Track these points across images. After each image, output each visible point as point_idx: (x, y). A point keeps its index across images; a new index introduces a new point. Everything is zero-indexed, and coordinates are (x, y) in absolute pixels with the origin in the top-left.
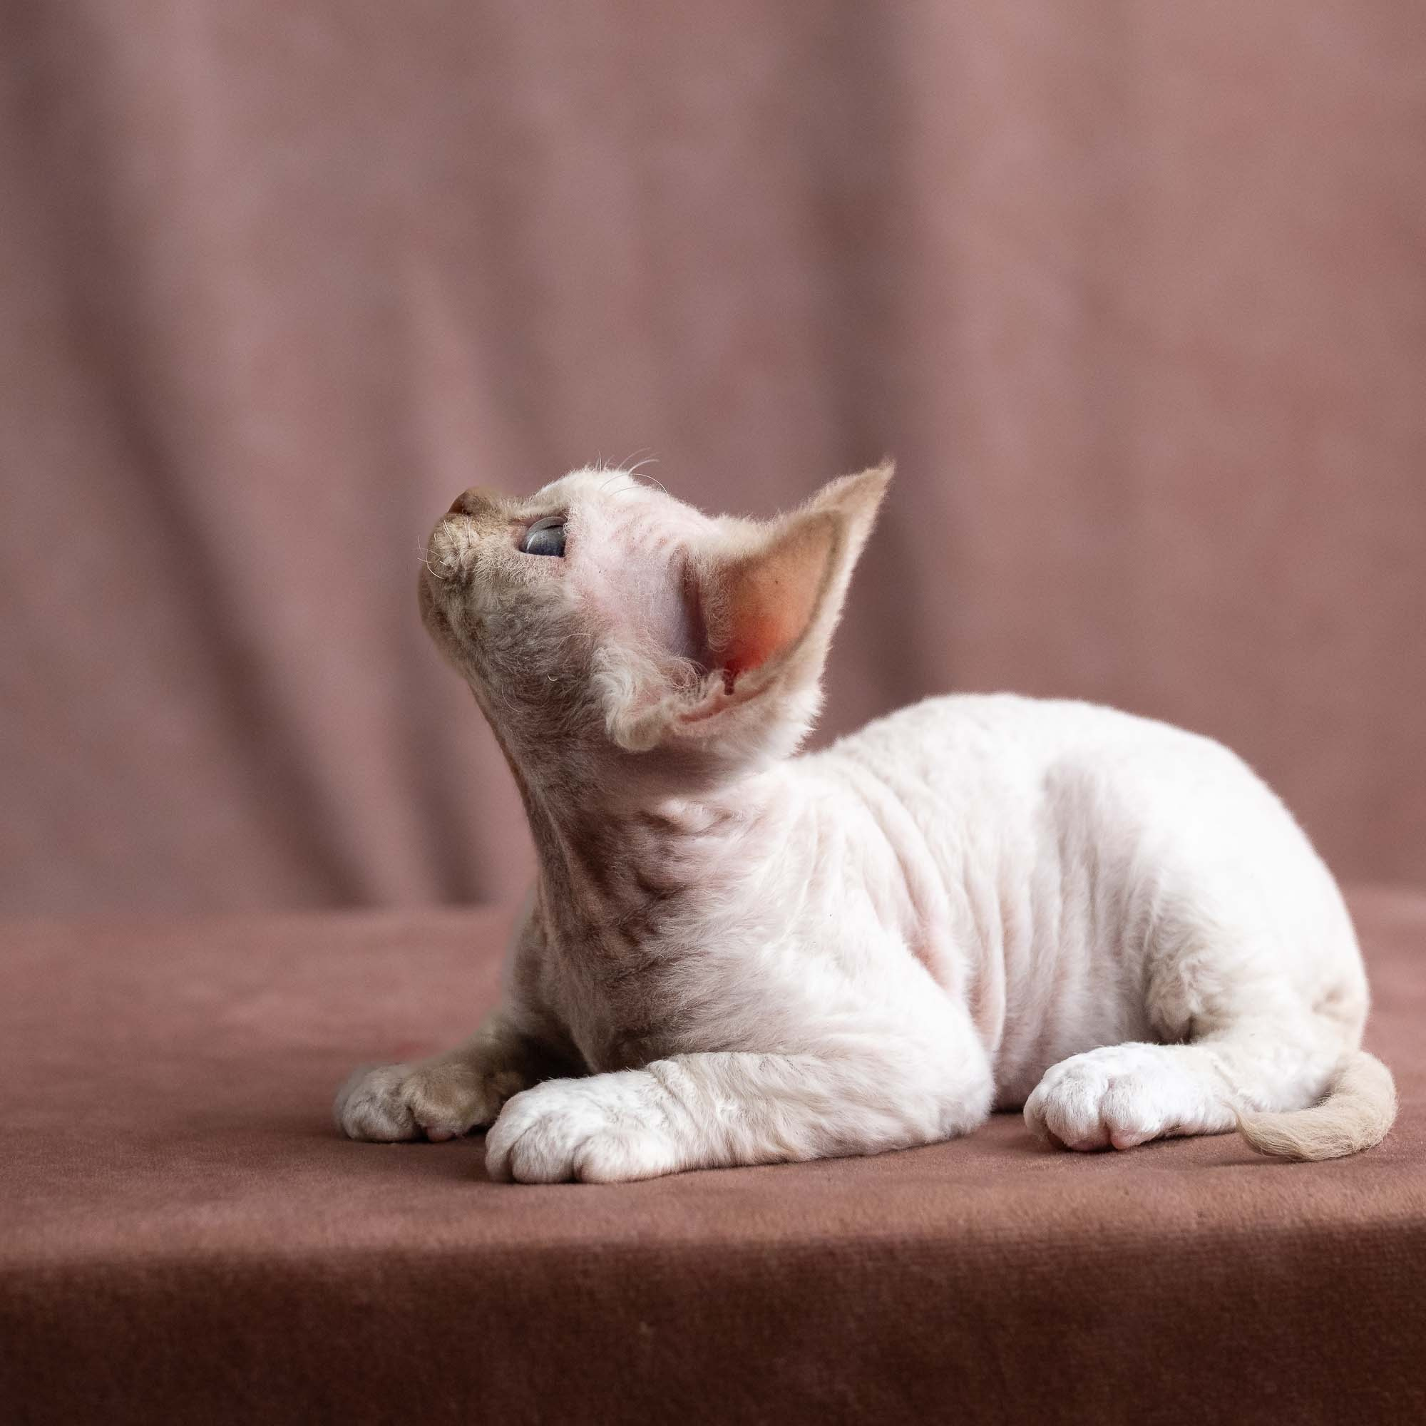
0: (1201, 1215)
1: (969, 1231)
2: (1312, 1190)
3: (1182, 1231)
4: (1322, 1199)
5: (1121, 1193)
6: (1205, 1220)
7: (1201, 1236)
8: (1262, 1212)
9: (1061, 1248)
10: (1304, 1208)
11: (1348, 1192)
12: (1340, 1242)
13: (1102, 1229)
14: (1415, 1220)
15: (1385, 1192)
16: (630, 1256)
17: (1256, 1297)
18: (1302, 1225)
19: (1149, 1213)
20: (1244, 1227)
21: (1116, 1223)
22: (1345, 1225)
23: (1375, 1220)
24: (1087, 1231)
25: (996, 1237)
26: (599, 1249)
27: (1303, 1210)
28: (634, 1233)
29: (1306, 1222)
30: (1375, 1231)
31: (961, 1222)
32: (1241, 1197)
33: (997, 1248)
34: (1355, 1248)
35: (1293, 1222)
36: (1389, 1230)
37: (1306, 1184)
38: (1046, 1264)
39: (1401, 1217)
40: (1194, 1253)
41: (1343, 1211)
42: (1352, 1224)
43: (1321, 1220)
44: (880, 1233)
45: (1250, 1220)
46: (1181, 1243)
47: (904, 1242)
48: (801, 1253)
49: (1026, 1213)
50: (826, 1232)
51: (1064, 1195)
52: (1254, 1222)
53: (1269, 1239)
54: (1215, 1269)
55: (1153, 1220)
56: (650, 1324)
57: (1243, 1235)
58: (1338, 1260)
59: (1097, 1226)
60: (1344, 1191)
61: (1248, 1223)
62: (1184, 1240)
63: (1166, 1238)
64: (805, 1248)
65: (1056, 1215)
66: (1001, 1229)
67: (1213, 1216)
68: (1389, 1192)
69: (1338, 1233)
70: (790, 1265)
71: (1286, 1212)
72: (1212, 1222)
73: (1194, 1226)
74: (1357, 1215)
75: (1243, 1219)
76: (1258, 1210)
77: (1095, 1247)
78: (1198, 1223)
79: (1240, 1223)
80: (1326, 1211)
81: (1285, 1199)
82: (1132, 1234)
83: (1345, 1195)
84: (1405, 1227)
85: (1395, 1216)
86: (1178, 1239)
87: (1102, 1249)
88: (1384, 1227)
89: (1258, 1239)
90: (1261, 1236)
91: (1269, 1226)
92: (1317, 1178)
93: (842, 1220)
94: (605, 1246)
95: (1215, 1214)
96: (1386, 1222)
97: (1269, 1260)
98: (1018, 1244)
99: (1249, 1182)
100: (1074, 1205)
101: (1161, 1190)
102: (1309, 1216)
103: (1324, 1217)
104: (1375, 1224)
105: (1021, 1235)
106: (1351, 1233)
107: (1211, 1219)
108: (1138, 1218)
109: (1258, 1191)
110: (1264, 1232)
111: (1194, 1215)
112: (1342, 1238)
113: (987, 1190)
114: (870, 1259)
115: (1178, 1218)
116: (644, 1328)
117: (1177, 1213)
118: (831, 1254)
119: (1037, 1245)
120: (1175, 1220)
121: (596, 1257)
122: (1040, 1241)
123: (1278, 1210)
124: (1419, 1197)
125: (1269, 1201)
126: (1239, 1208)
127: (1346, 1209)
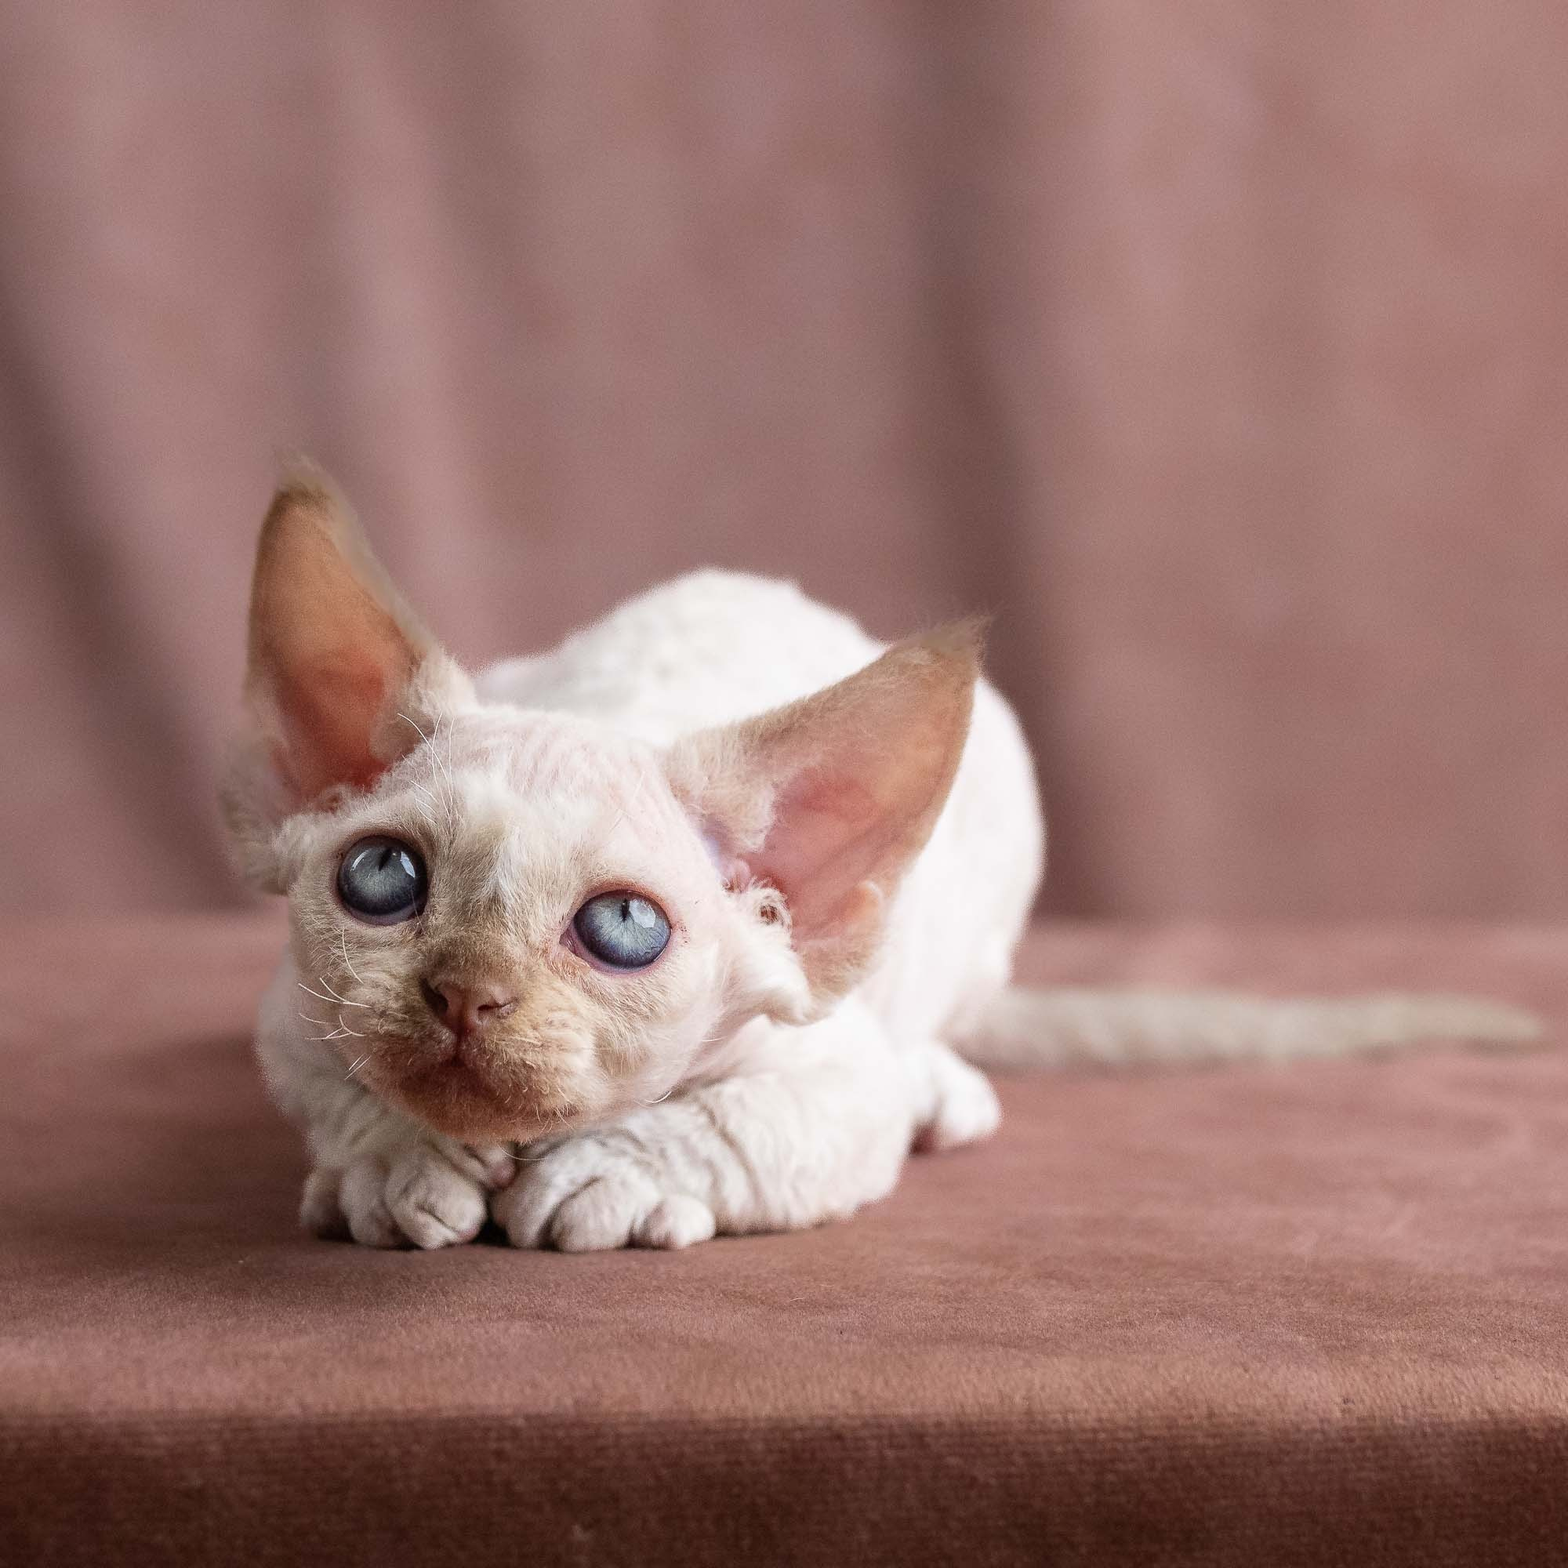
0: (1346, 1401)
1: (1029, 1412)
2: (1500, 1372)
3: (1322, 1421)
4: (1514, 1384)
6: (1350, 1405)
7: (1347, 1429)
8: (1430, 1399)
9: (1155, 1439)
10: (1489, 1395)
11: (1550, 1376)
12: (1537, 1441)
13: (1211, 1415)
16: (561, 1434)
17: (1419, 1513)
18: (1486, 1417)
19: (1276, 1396)
20: (1405, 1418)
21: (1231, 1408)
22: (1544, 1420)
24: (1191, 1417)
25: (1066, 1420)
26: (520, 1422)
27: (1487, 1398)
28: (568, 1401)
29: (1491, 1412)
31: (1018, 1399)
32: (1403, 1380)
33: (1066, 1435)
34: (1557, 1450)
35: (1473, 1412)
37: (1492, 1363)
38: (1133, 1460)
40: (1335, 1450)
41: (1541, 1400)
42: (1554, 1418)
43: (1510, 1411)
44: (907, 1411)
45: (1414, 1408)
46: (1318, 1436)
47: (939, 1424)
48: (798, 1435)
49: (1108, 1391)
50: (832, 1407)
51: (1161, 1370)
52: (1420, 1410)
53: (1441, 1435)
54: (1363, 1474)
55: (1280, 1404)
56: (586, 1527)
57: (1404, 1427)
58: (1533, 1467)
59: (1204, 1410)
60: (1544, 1374)
61: (1411, 1412)
62: (1323, 1432)
63: (1298, 1430)
64: (801, 1429)
65: (1148, 1394)
66: (1074, 1411)
67: (1362, 1401)
69: (1535, 1430)
70: (782, 1451)
71: (1464, 1399)
72: (1360, 1409)
73: (1337, 1415)
74: (1561, 1407)
75: (1404, 1407)
76: (1425, 1396)
77: (1201, 1440)
78: (1343, 1411)
79: (1401, 1412)
80: (1519, 1399)
81: (1461, 1382)
82: (1252, 1423)
83: (1546, 1379)
86: (1314, 1431)
87: (1211, 1442)
89: (1425, 1435)
90: (1428, 1430)
91: (1440, 1416)
92: (1507, 1356)
93: (855, 1392)
94: (528, 1418)
95: (1368, 1402)
97: (1439, 1463)
98: (1095, 1431)
99: (1415, 1361)
100: (1174, 1383)
101: (1293, 1367)
102: (1496, 1406)
103: (1515, 1407)
105: (1100, 1420)
106: (1552, 1430)
107: (1361, 1406)
108: (1260, 1402)
109: (1426, 1372)
110: (1432, 1425)
111: (1339, 1400)
112: (1540, 1436)
113: (1055, 1360)
114: (891, 1446)
115: (1315, 1403)
116: (579, 1534)
117: (1315, 1396)
118: (839, 1437)
119: (1121, 1434)
120: (1311, 1406)
121: (515, 1433)
122: (1127, 1429)
123: (1453, 1397)
125: (1441, 1386)
126: (1400, 1392)
127: (1546, 1398)
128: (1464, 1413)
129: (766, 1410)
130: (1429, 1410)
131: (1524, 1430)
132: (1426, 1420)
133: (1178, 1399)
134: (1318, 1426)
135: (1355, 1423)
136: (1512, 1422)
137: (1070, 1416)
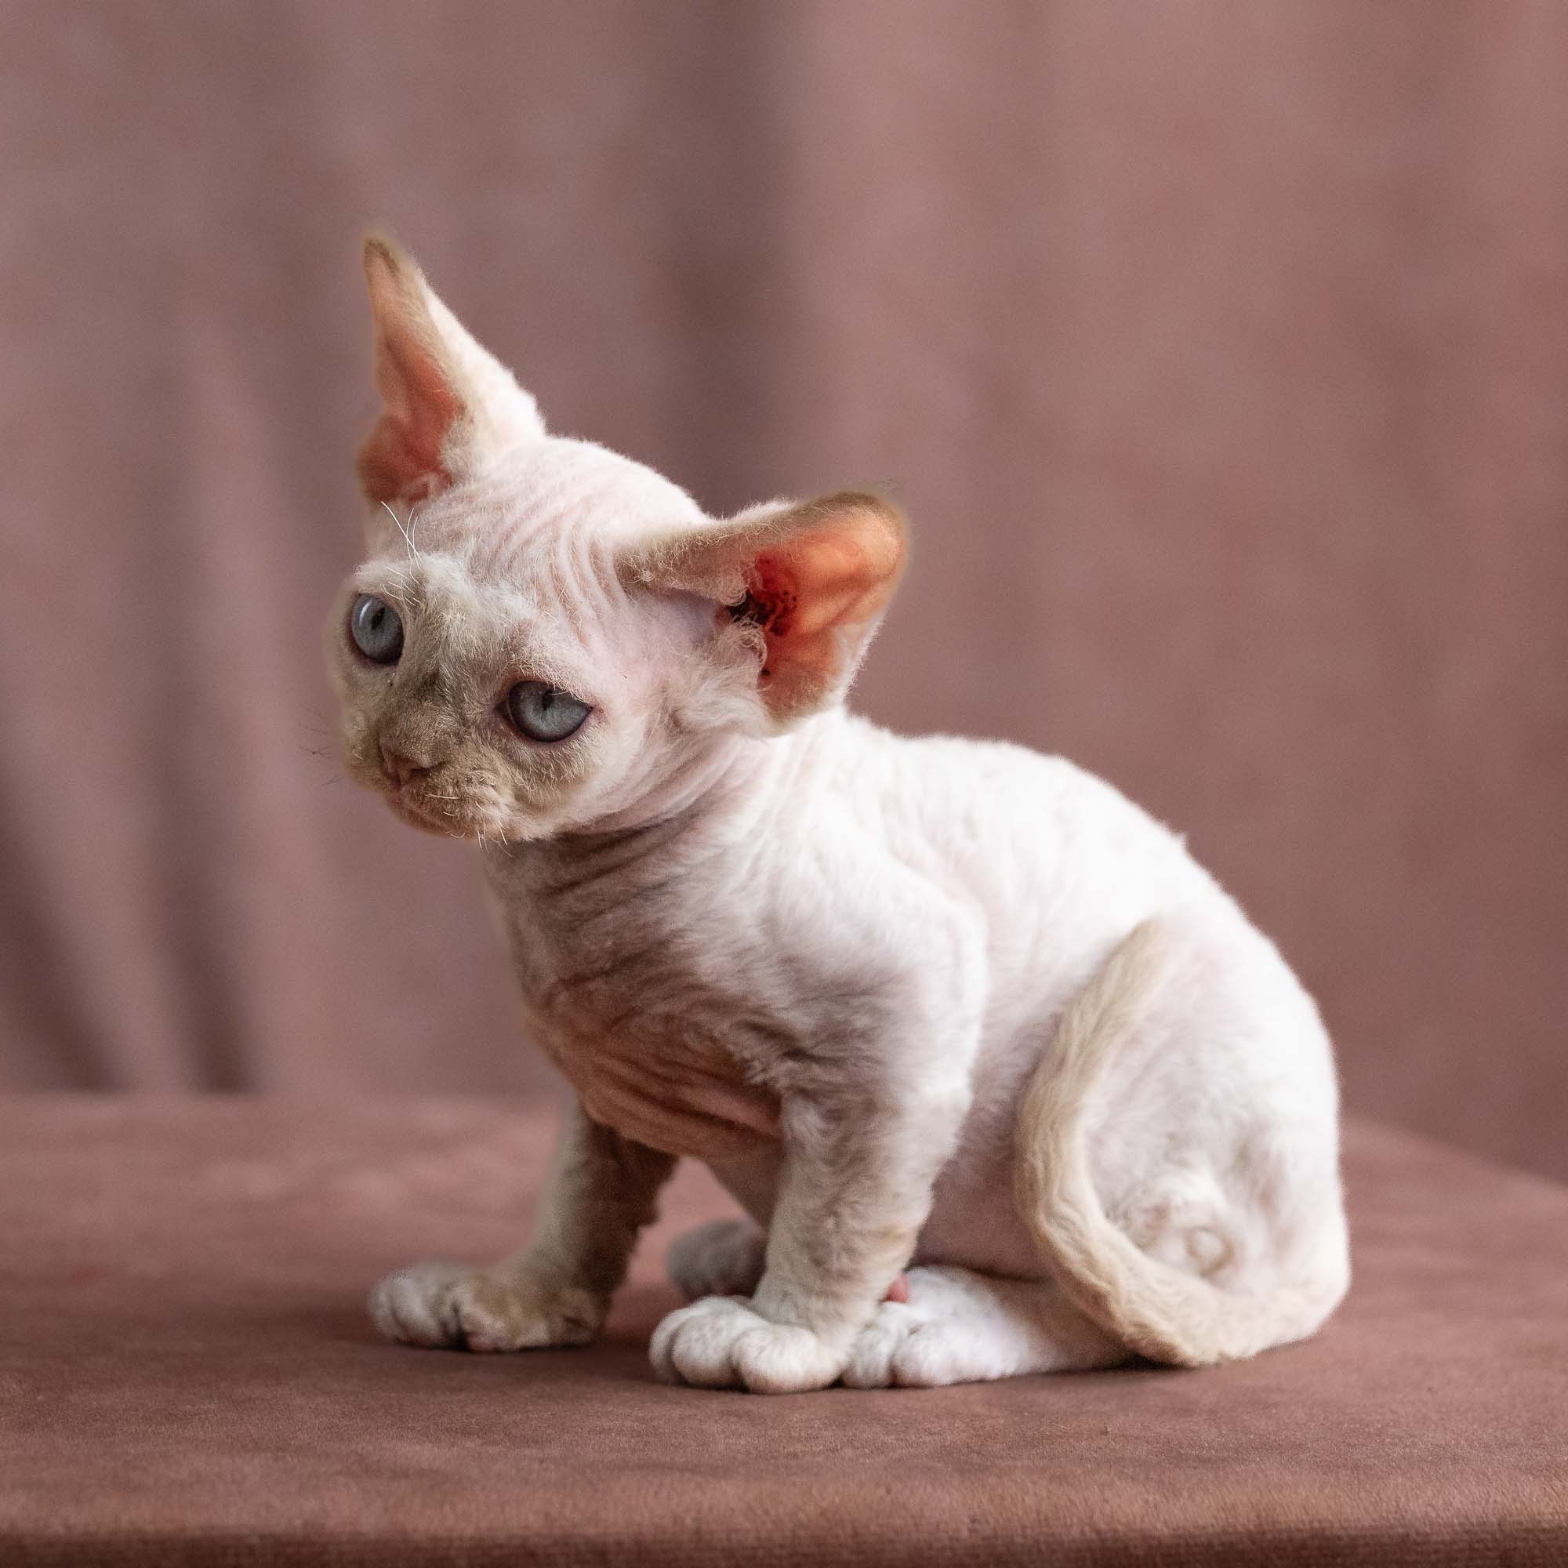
0: (973, 1521)
1: (698, 1532)
2: (1108, 1494)
3: (951, 1539)
4: (1119, 1506)
5: (882, 1491)
6: (977, 1526)
7: (973, 1547)
8: (1046, 1519)
9: (805, 1555)
10: (1097, 1515)
11: (1151, 1499)
12: (1137, 1557)
13: (855, 1534)
14: (1225, 1533)
15: (1193, 1501)
16: (290, 1550)
18: (1094, 1536)
19: (913, 1517)
20: (1025, 1537)
21: (873, 1528)
23: (1181, 1532)
24: (838, 1536)
25: (729, 1539)
26: (255, 1540)
27: (1095, 1518)
28: (298, 1522)
29: (1098, 1532)
30: (1178, 1545)
31: (688, 1521)
32: (1023, 1500)
33: (729, 1553)
35: (1082, 1532)
36: (1196, 1545)
37: (1102, 1486)
39: (1210, 1530)
41: (1142, 1520)
42: (1153, 1537)
43: (1115, 1531)
44: (591, 1531)
45: (1032, 1528)
46: (948, 1553)
47: (619, 1543)
48: (496, 1553)
49: (767, 1512)
50: (527, 1527)
51: (814, 1491)
52: (1037, 1531)
53: (1053, 1552)
55: (916, 1524)
57: (1023, 1545)
59: (849, 1530)
60: (1146, 1496)
61: (1029, 1531)
62: (952, 1549)
63: (930, 1547)
64: (500, 1546)
65: (801, 1515)
66: (736, 1531)
67: (988, 1522)
68: (1198, 1499)
69: (1136, 1547)
71: (1075, 1520)
72: (987, 1530)
73: (965, 1533)
74: (1159, 1526)
75: (1024, 1527)
76: (1043, 1517)
77: (846, 1556)
78: (970, 1531)
79: (1019, 1531)
80: (1123, 1520)
81: (1075, 1505)
82: (891, 1541)
83: (1147, 1502)
84: (1216, 1542)
85: (1204, 1528)
86: (944, 1548)
87: (854, 1558)
88: (1191, 1541)
89: (1040, 1551)
90: (1043, 1548)
91: (1053, 1535)
92: (1116, 1479)
93: (547, 1515)
94: (262, 1537)
95: (992, 1521)
96: (1193, 1537)
98: (754, 1549)
99: (1035, 1483)
100: (824, 1504)
101: (929, 1489)
102: (1102, 1526)
103: (1120, 1528)
104: (1180, 1537)
105: (758, 1539)
107: (985, 1526)
108: (898, 1522)
109: (1044, 1493)
110: (1047, 1543)
111: (967, 1520)
112: (1141, 1553)
113: (723, 1483)
115: (946, 1523)
117: (946, 1517)
118: (532, 1554)
119: (777, 1551)
120: (942, 1526)
121: (251, 1550)
122: (782, 1546)
123: (1065, 1517)
124: (1234, 1506)
125: (1056, 1506)
126: (1020, 1513)
127: (1146, 1519)
128: (1075, 1532)
129: (469, 1531)
130: (1045, 1529)
131: (1126, 1548)
132: (1042, 1539)
133: (828, 1520)
134: (947, 1543)
135: (980, 1542)
136: (1116, 1540)
137: (733, 1536)
